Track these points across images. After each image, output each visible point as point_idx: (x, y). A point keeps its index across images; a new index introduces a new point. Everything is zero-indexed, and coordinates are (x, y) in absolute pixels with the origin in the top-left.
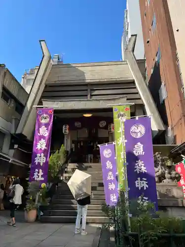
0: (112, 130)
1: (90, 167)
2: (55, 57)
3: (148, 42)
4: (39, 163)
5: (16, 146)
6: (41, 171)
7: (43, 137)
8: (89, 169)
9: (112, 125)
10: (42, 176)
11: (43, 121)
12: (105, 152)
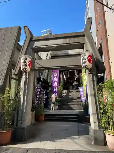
0: (81, 76)
1: (72, 91)
2: (48, 31)
3: (98, 30)
4: (55, 91)
5: (40, 83)
6: (56, 93)
7: (56, 81)
8: (72, 92)
9: (81, 73)
10: (57, 95)
11: (55, 75)
12: (81, 89)
